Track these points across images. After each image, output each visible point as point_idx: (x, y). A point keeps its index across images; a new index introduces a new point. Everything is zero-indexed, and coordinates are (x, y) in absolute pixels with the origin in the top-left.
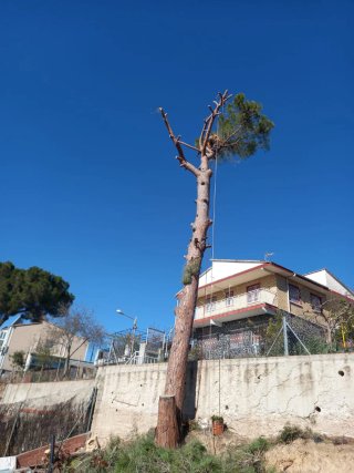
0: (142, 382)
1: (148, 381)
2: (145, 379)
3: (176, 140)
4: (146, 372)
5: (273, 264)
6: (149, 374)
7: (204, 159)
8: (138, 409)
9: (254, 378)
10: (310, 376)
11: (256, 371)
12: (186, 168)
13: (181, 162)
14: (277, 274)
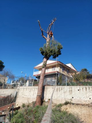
0: (30, 91)
1: (32, 90)
2: (31, 90)
3: (42, 30)
4: (31, 88)
5: (60, 62)
6: (32, 89)
7: (48, 35)
8: (29, 97)
9: (59, 90)
10: (72, 91)
11: (59, 89)
12: (44, 37)
13: (42, 36)
14: (60, 64)
